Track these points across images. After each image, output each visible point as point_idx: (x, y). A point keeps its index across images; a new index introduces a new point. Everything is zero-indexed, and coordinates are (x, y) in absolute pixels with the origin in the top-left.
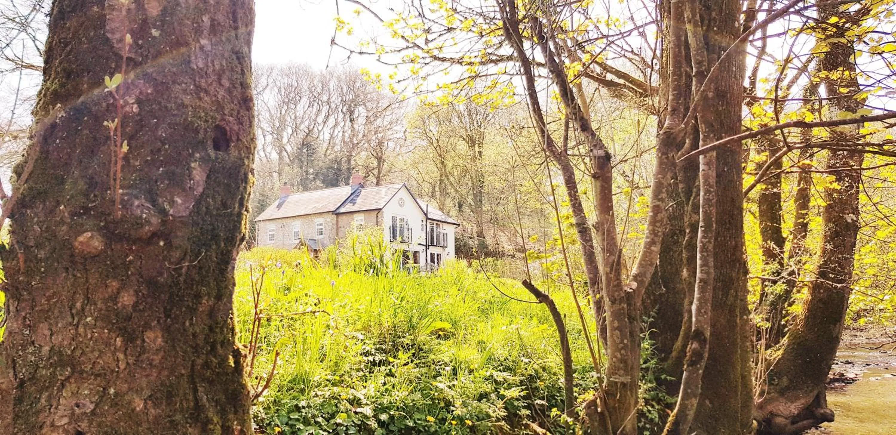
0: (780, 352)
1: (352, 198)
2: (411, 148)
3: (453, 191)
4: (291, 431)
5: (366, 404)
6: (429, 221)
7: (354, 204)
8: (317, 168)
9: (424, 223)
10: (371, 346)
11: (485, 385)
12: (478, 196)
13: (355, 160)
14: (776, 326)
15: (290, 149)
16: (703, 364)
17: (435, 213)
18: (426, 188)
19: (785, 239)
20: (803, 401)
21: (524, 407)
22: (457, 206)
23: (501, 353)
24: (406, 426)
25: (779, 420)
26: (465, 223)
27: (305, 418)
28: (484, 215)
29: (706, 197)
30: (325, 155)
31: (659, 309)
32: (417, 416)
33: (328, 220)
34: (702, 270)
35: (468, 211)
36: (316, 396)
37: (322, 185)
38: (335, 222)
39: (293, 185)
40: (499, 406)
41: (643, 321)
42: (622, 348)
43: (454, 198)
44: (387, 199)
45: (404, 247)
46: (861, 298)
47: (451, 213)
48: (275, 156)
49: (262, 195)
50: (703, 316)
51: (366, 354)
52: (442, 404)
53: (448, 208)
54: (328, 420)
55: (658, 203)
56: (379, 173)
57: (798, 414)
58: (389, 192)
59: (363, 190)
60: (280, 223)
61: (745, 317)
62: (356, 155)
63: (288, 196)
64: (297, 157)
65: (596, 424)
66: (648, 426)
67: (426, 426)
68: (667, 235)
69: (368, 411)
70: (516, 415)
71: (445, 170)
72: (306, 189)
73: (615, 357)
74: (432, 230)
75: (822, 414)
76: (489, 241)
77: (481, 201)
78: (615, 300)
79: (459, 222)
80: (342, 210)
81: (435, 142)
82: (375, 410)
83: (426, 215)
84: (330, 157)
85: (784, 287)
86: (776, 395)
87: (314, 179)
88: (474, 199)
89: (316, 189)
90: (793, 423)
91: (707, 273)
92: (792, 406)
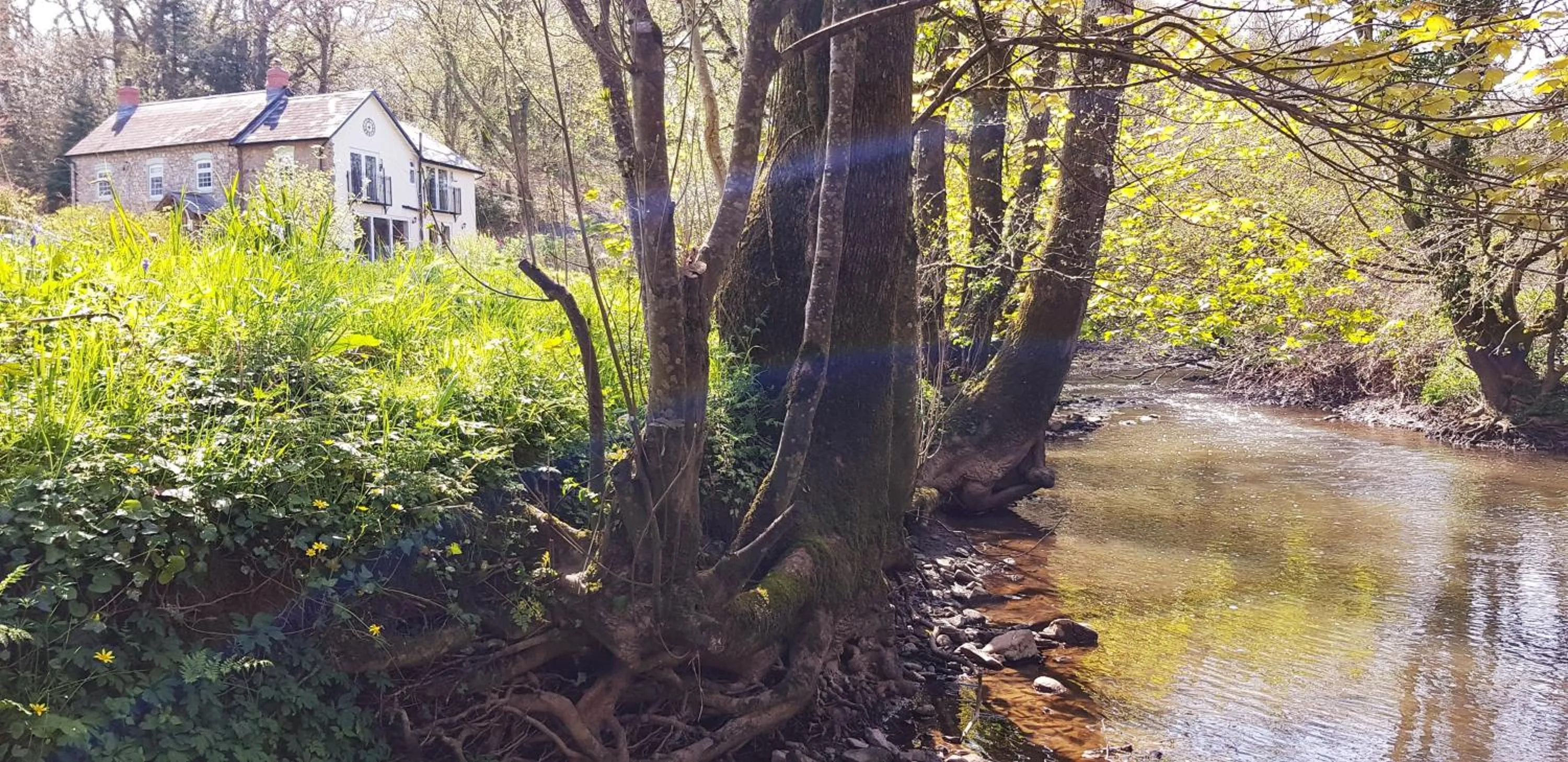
0: (982, 384)
1: (269, 116)
2: (389, 22)
3: (471, 109)
4: (20, 534)
5: (185, 482)
6: (424, 165)
7: (273, 126)
8: (194, 52)
9: (416, 168)
10: (208, 379)
11: (439, 444)
12: (519, 121)
13: (275, 41)
14: (982, 343)
15: (139, 11)
16: (817, 397)
17: (436, 150)
18: (420, 102)
19: (1007, 204)
20: (1011, 457)
21: (515, 479)
22: (480, 138)
23: (479, 388)
24: (272, 518)
25: (975, 488)
26: (495, 170)
27: (50, 509)
28: (531, 157)
29: (837, 119)
30: (212, 27)
31: (770, 313)
32: (293, 500)
33: (221, 157)
34: (824, 244)
35: (501, 148)
36: (78, 470)
37: (207, 87)
38: (235, 161)
39: (145, 85)
40: (464, 478)
41: (744, 334)
42: (672, 373)
43: (474, 123)
44: (341, 118)
45: (375, 212)
46: (1111, 299)
47: (469, 152)
48: (105, 26)
49: (83, 105)
50: (821, 320)
51: (196, 393)
52: (350, 479)
53: (462, 141)
54: (97, 512)
55: (749, 125)
56: (325, 68)
57: (1003, 478)
58: (343, 107)
59: (292, 101)
60: (119, 162)
61: (910, 325)
62: (277, 31)
63: (136, 107)
64: (150, 30)
65: (628, 499)
66: (737, 500)
67: (314, 516)
68: (788, 189)
69: (185, 494)
70: (500, 492)
71: (455, 69)
72: (173, 94)
73: (661, 388)
74: (432, 182)
75: (1037, 477)
76: (540, 204)
77: (524, 129)
78: (663, 291)
79: (486, 168)
80: (251, 138)
81: (433, 12)
82: (202, 493)
83: (418, 152)
84: (222, 32)
85: (996, 281)
86: (973, 450)
87: (191, 76)
88: (511, 126)
89: (194, 94)
90: (995, 491)
91: (832, 249)
92: (995, 466)
